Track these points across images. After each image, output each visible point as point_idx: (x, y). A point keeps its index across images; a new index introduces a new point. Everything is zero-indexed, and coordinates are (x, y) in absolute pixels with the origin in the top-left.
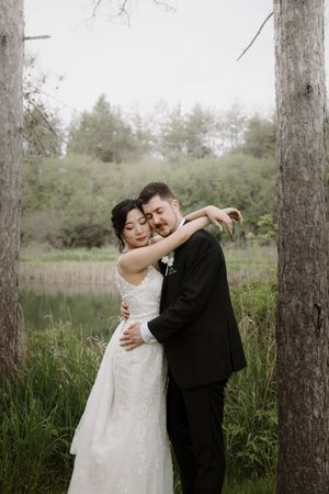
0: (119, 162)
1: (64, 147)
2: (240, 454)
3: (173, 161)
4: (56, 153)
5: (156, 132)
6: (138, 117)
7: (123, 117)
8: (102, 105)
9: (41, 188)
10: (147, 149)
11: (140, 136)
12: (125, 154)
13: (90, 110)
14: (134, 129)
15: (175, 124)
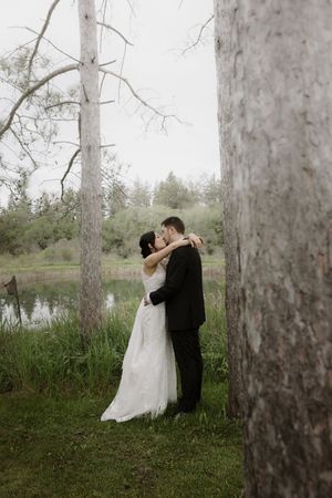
0: (181, 208)
1: (151, 201)
2: (219, 369)
3: (211, 206)
4: (148, 205)
5: (201, 191)
6: (191, 183)
7: (183, 183)
8: (171, 177)
9: (139, 224)
10: (196, 200)
11: (193, 193)
12: (184, 203)
13: (164, 180)
14: (189, 190)
15: (212, 186)
